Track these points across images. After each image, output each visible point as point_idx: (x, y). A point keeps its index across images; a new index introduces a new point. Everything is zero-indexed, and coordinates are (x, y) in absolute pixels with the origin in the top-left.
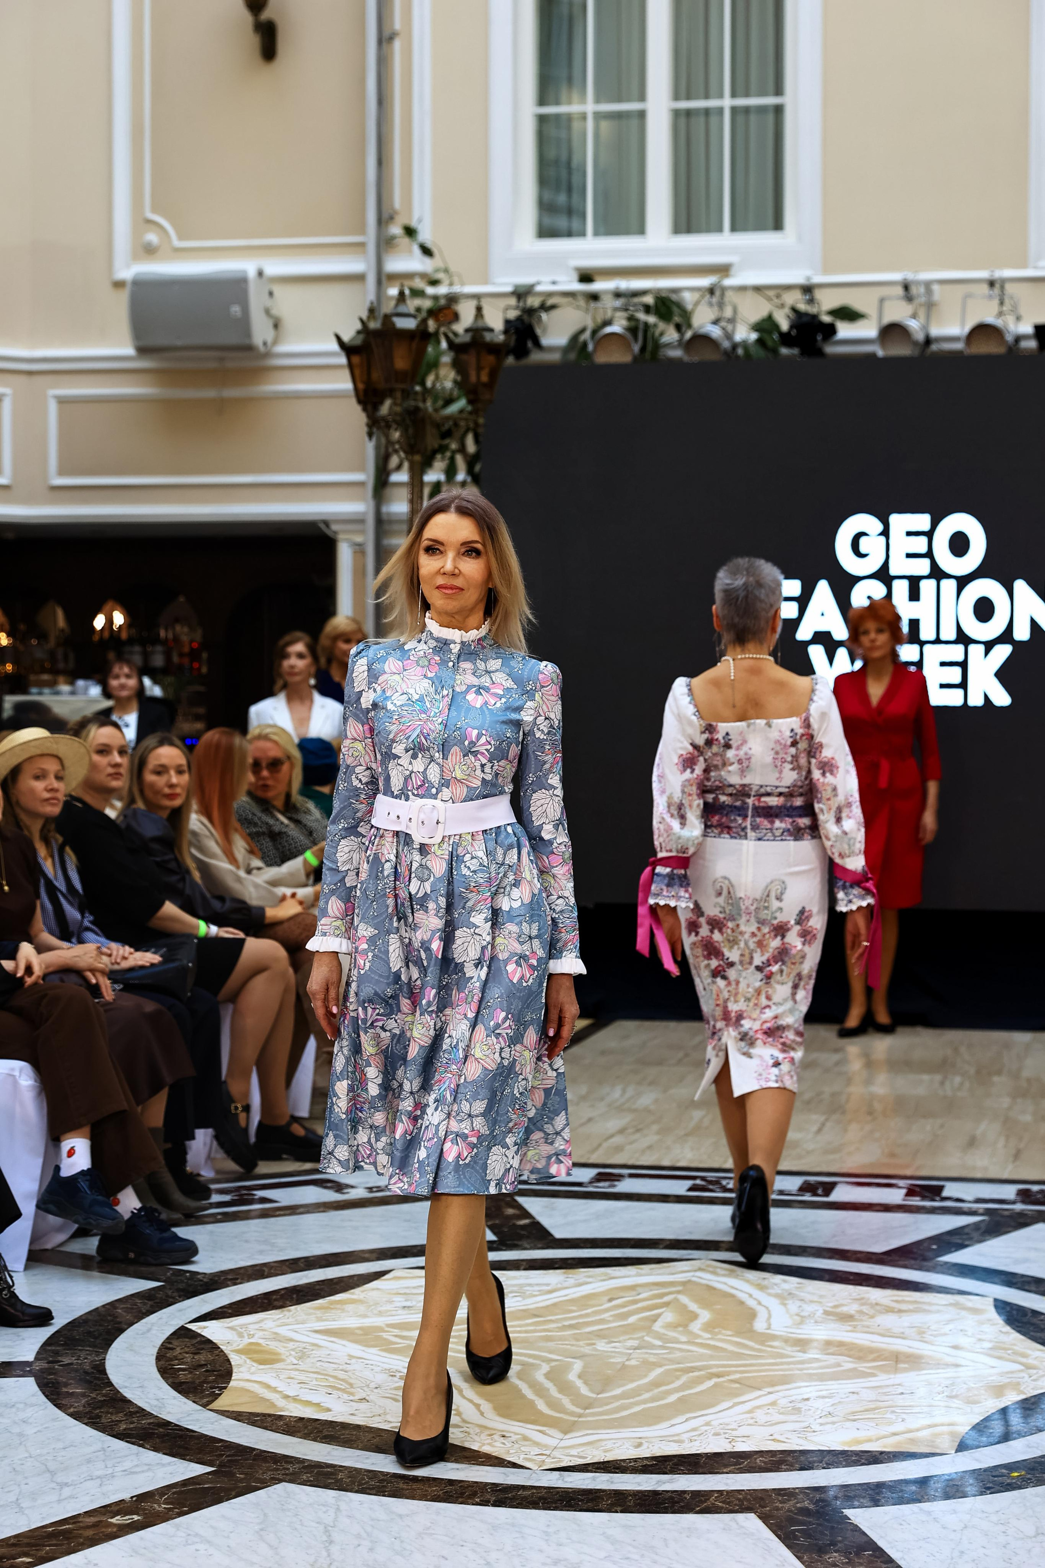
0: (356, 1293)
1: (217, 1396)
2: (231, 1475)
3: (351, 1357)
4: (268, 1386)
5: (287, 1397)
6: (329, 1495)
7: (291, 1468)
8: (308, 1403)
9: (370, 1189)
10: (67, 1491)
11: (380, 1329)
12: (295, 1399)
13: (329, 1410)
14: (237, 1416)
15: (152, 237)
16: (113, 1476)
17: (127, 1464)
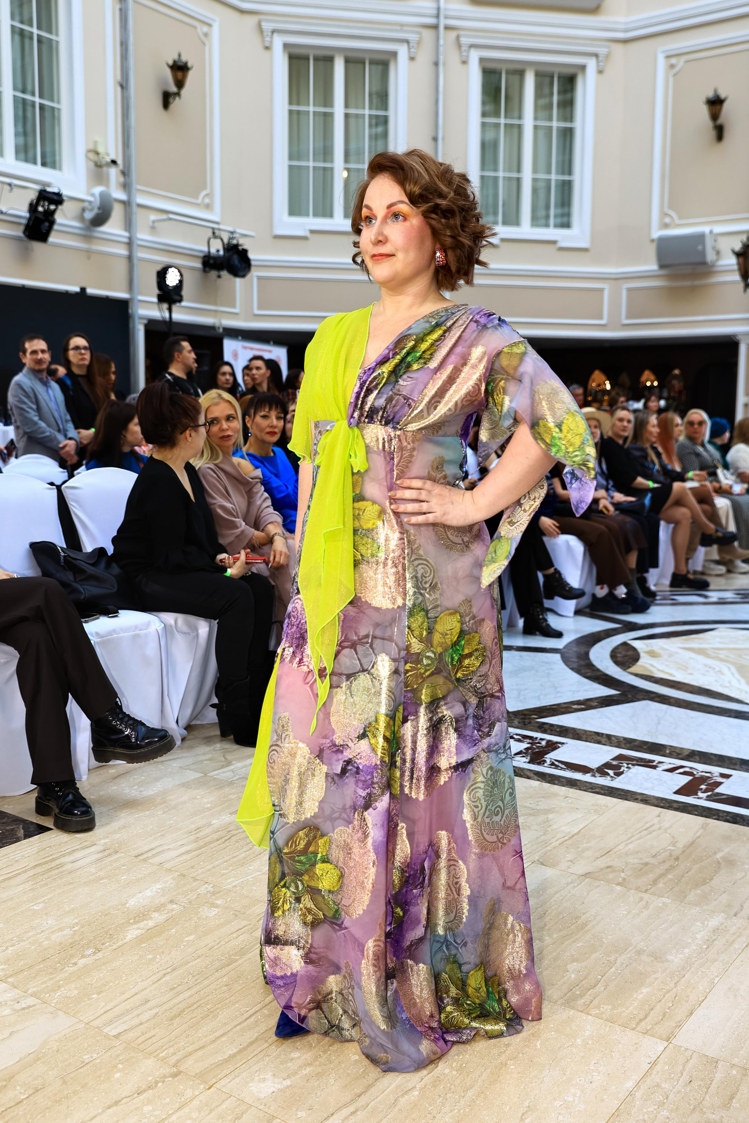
0: (701, 635)
1: (629, 667)
2: (626, 695)
3: (690, 658)
4: (652, 665)
5: (659, 670)
6: (664, 707)
7: (652, 695)
8: (667, 673)
9: (719, 599)
10: (559, 695)
11: (706, 649)
12: (662, 671)
13: (674, 676)
14: (637, 675)
15: (667, 220)
16: (579, 691)
17: (586, 688)
